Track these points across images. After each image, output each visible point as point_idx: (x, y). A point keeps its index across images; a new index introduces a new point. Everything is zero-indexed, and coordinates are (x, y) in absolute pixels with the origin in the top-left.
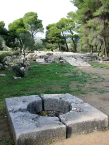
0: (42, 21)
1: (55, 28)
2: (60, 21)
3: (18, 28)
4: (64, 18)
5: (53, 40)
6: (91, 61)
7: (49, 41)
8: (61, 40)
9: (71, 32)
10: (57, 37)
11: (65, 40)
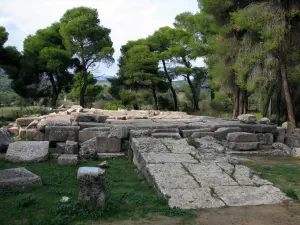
0: (109, 31)
1: (143, 50)
2: (156, 33)
3: (44, 46)
4: (167, 28)
5: (136, 80)
6: (258, 148)
7: (128, 82)
8: (157, 79)
9: (184, 61)
10: (148, 71)
11: (170, 81)
